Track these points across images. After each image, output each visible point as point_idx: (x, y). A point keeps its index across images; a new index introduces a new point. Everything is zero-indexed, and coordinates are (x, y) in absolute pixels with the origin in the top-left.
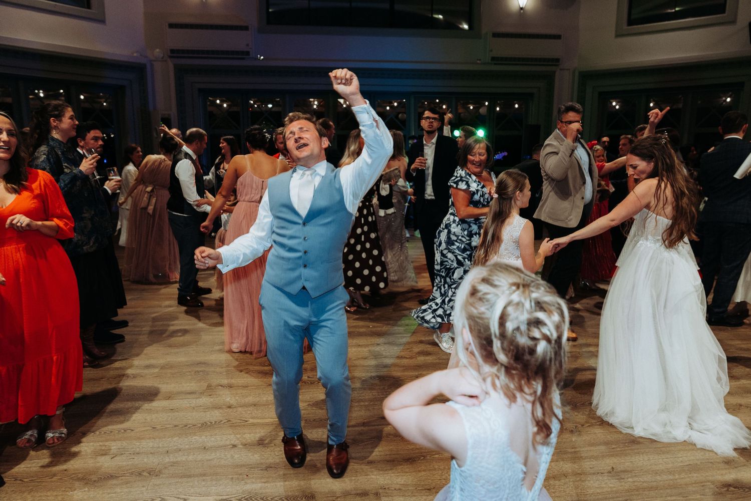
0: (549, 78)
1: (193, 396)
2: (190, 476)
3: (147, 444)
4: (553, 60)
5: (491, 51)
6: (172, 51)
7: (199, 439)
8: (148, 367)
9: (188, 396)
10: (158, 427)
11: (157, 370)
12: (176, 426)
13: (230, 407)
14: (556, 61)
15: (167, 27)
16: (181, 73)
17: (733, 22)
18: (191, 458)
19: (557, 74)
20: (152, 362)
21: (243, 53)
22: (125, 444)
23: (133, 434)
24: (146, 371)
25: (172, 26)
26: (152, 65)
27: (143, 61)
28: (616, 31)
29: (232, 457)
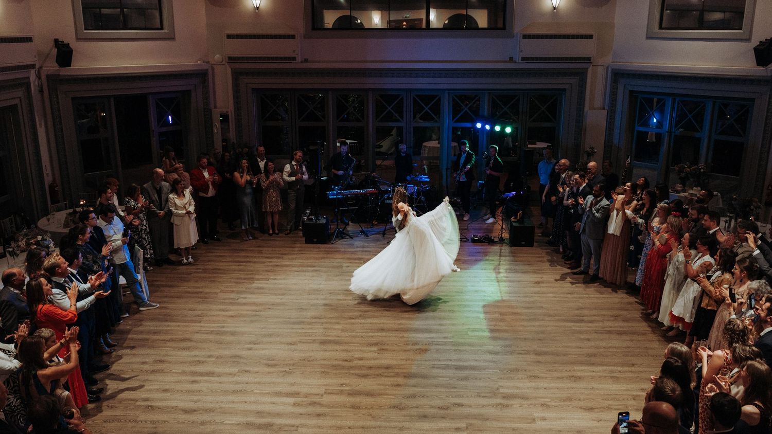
0: (581, 75)
1: (230, 376)
2: (225, 413)
3: (209, 398)
4: (584, 59)
5: (521, 51)
6: (230, 58)
7: (231, 398)
8: (210, 356)
9: (228, 376)
10: (214, 391)
11: (214, 359)
12: (221, 391)
13: (247, 383)
14: (588, 60)
15: (226, 37)
16: (237, 75)
17: (748, 40)
18: (227, 406)
19: (590, 71)
20: (212, 353)
21: (289, 58)
22: (200, 397)
23: (203, 393)
24: (208, 359)
25: (229, 37)
26: (213, 69)
27: (205, 67)
28: (647, 35)
29: (244, 407)
